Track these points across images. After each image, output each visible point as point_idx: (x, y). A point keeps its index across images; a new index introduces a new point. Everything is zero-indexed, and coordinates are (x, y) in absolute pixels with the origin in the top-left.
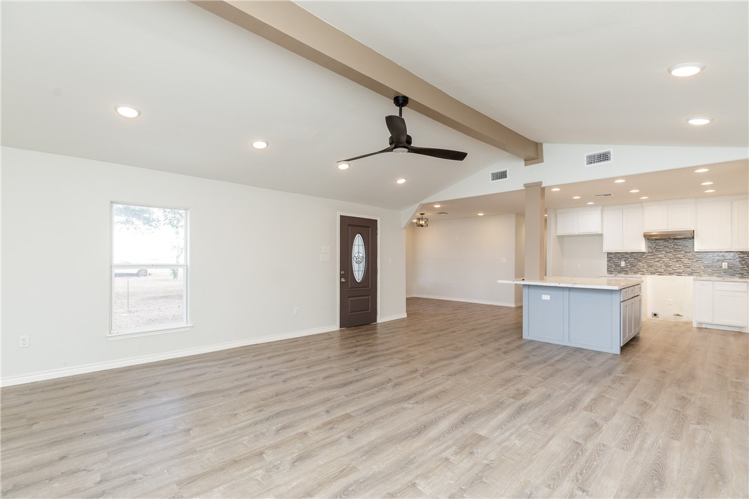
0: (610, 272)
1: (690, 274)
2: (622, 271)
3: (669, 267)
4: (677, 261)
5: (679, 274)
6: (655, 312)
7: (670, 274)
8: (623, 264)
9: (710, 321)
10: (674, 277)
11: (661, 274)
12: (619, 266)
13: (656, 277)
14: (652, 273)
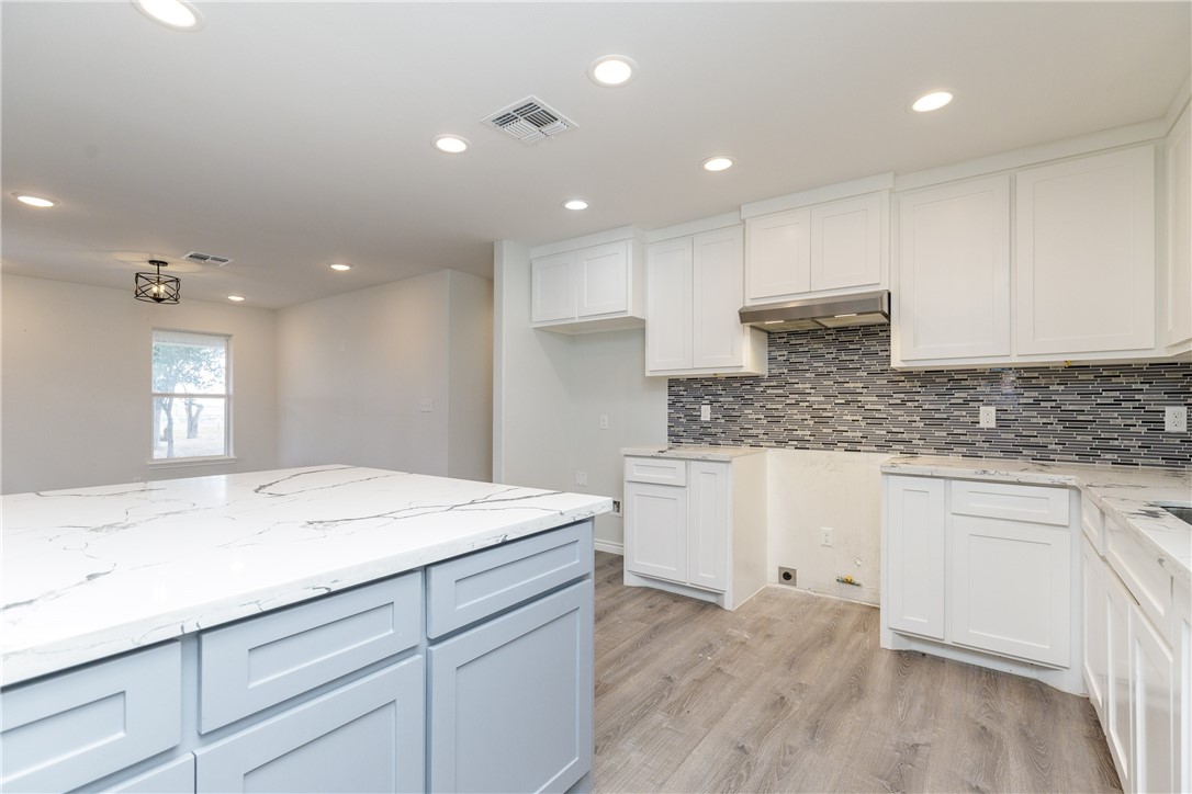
0: (675, 438)
1: (884, 446)
2: (705, 435)
3: (822, 421)
4: (848, 403)
5: (853, 446)
6: (788, 565)
7: (829, 445)
8: (706, 413)
9: (935, 632)
10: (838, 455)
11: (802, 445)
12: (695, 419)
13: (789, 452)
14: (781, 443)
